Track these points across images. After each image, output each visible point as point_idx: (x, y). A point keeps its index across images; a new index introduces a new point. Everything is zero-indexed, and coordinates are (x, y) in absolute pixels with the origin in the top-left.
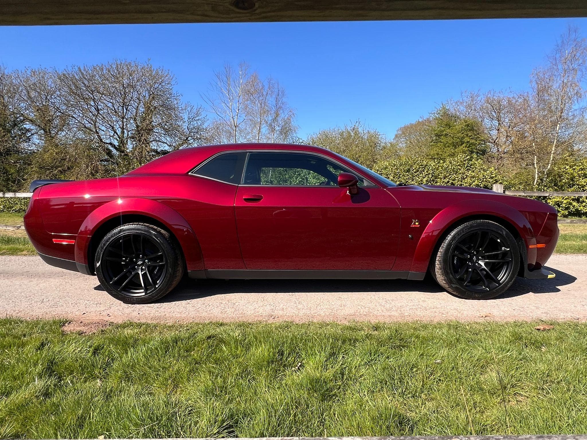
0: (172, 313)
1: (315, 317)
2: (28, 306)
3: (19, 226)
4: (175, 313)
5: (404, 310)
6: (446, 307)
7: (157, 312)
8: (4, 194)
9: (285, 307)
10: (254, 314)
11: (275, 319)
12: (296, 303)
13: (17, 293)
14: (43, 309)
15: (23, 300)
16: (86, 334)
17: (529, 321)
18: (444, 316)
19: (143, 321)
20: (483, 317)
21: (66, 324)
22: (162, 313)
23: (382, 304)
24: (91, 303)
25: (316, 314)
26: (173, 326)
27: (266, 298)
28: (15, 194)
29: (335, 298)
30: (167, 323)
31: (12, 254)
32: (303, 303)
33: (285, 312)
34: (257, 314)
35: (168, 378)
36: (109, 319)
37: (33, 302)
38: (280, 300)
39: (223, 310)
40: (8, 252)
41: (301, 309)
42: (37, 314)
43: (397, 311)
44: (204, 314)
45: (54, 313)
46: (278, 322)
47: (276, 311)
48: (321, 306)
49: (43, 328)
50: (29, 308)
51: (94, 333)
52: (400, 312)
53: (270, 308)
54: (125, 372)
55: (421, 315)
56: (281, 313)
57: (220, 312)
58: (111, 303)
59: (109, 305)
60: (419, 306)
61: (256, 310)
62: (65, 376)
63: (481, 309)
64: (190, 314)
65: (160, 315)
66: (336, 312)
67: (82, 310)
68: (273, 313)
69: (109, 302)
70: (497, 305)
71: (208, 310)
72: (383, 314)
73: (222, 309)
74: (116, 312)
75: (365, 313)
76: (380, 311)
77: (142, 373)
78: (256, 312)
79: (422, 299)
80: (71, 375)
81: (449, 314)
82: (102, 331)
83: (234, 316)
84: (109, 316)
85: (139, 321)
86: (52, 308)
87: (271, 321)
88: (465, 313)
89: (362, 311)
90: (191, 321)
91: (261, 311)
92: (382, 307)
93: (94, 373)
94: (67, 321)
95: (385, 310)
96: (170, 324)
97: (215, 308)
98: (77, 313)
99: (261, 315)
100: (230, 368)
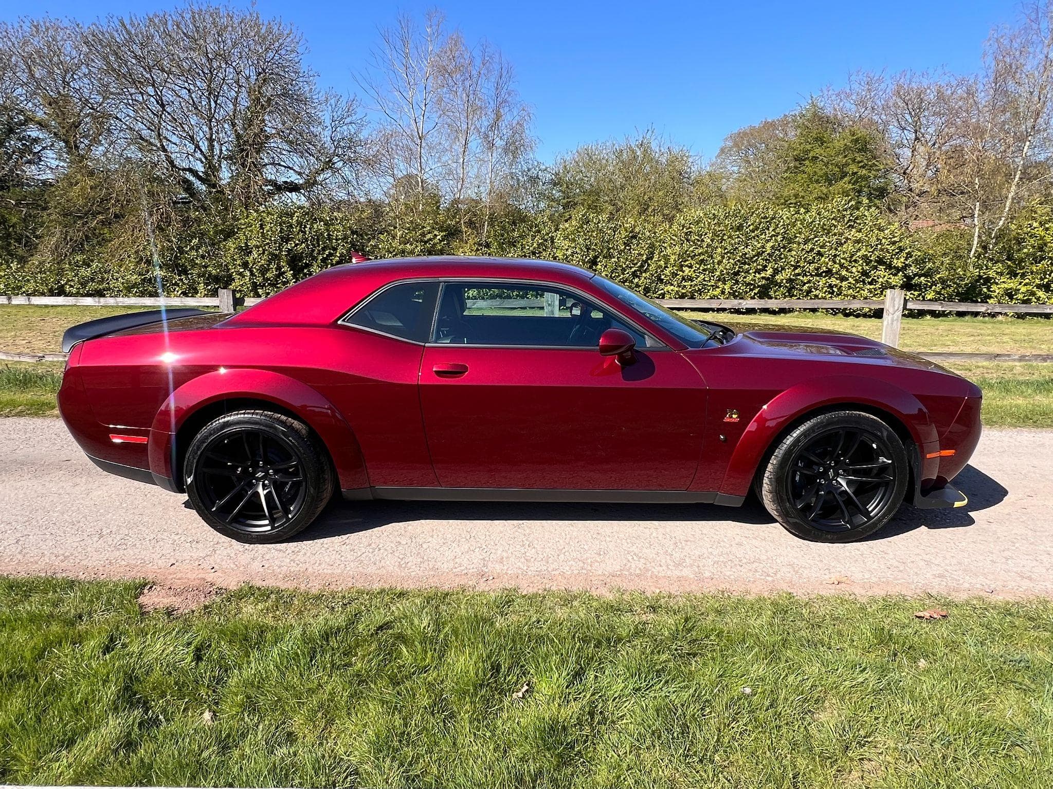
0: (317, 564)
1: (555, 579)
2: (78, 544)
3: (41, 355)
4: (323, 566)
5: (704, 566)
6: (774, 558)
7: (292, 563)
9: (505, 554)
10: (454, 570)
11: (489, 582)
12: (523, 545)
13: (56, 514)
14: (103, 554)
15: (68, 529)
16: (179, 612)
17: (910, 593)
18: (770, 579)
19: (271, 583)
20: (834, 583)
21: (146, 591)
22: (301, 565)
23: (669, 551)
24: (183, 539)
25: (557, 573)
26: (318, 597)
27: (475, 532)
29: (589, 534)
30: (311, 587)
31: (36, 414)
32: (536, 546)
33: (505, 568)
34: (458, 569)
35: (316, 709)
36: (215, 579)
37: (85, 536)
38: (498, 538)
39: (402, 559)
40: (29, 410)
41: (532, 560)
42: (95, 564)
43: (691, 566)
44: (371, 570)
45: (123, 563)
46: (493, 589)
47: (490, 564)
48: (566, 554)
49: (109, 601)
50: (80, 549)
51: (193, 612)
52: (697, 570)
53: (482, 557)
54: (248, 697)
55: (732, 577)
56: (498, 567)
57: (397, 564)
60: (731, 557)
61: (457, 560)
62: (154, 701)
63: (833, 565)
64: (348, 569)
65: (297, 569)
66: (589, 568)
67: (168, 556)
68: (484, 569)
70: (862, 555)
71: (378, 558)
72: (669, 573)
73: (401, 557)
74: (224, 563)
75: (638, 572)
76: (664, 568)
77: (276, 699)
78: (456, 565)
79: (737, 539)
80: (162, 698)
81: (778, 576)
82: (206, 607)
83: (421, 573)
84: (213, 570)
85: (264, 584)
86: (119, 549)
87: (482, 587)
88: (806, 573)
89: (633, 566)
90: (350, 585)
91: (465, 563)
92: (668, 557)
93: (199, 694)
94: (146, 584)
95: (672, 564)
96: (315, 591)
97: (390, 555)
98: (160, 561)
99: (466, 571)
100: (414, 695)
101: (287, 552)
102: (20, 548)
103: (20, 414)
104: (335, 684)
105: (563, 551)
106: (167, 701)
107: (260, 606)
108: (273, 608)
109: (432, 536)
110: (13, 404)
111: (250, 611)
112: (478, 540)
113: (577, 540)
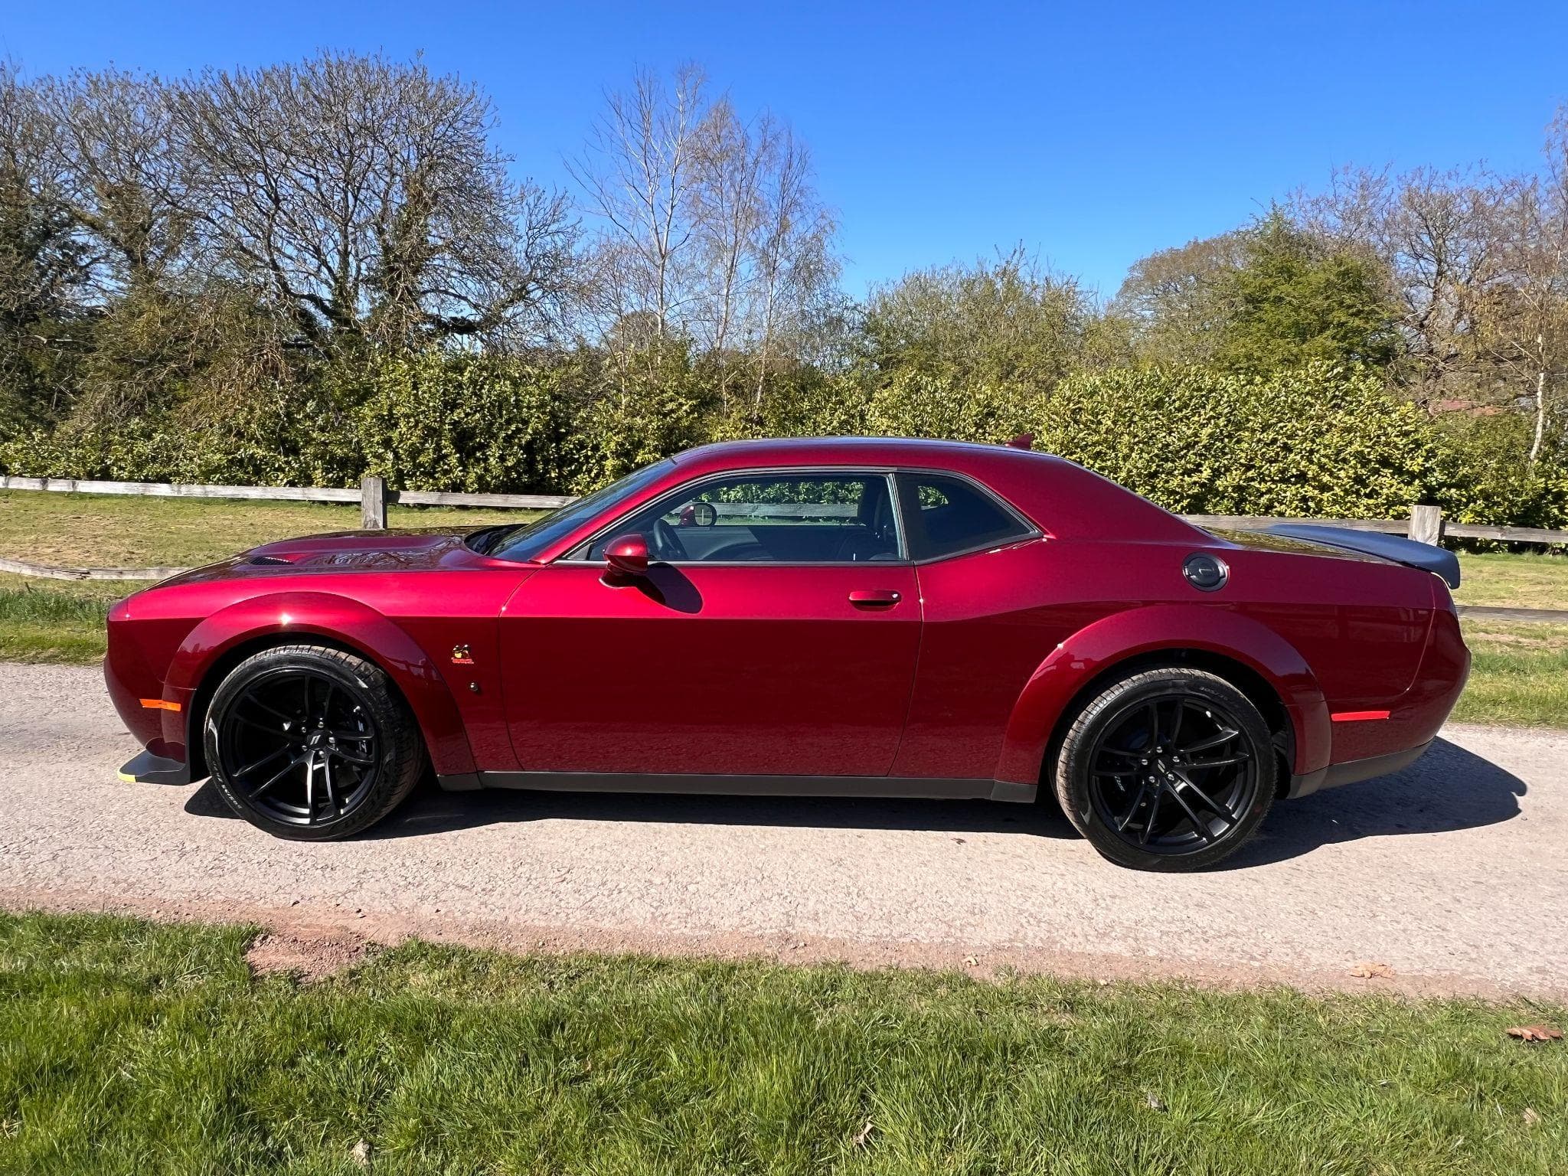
0: (522, 912)
1: (905, 950)
2: (146, 865)
3: (85, 570)
4: (532, 914)
5: (1146, 938)
6: (1260, 930)
7: (483, 909)
8: (45, 482)
9: (821, 907)
10: (742, 930)
11: (799, 952)
12: (849, 894)
13: (112, 817)
14: (187, 881)
15: (131, 841)
16: (310, 979)
17: (1492, 997)
18: (1257, 964)
19: (450, 938)
20: (1363, 976)
21: (257, 944)
22: (497, 911)
23: (1086, 912)
24: (309, 863)
26: (527, 965)
27: (770, 870)
28: (74, 484)
29: (954, 881)
30: (515, 948)
31: (75, 661)
32: (869, 896)
33: (823, 929)
34: (748, 928)
35: (536, 1146)
36: (364, 929)
37: (159, 852)
39: (657, 909)
40: (64, 653)
41: (866, 918)
42: (175, 897)
43: (1125, 937)
44: (607, 924)
45: (219, 897)
46: (804, 962)
47: (797, 921)
48: (920, 910)
49: (201, 956)
50: (151, 873)
51: (332, 979)
52: (1134, 944)
53: (783, 910)
54: (426, 1122)
55: (1194, 959)
56: (811, 929)
57: (649, 916)
58: (361, 867)
59: (355, 872)
60: (1188, 926)
61: (745, 913)
62: (275, 1121)
63: (1359, 945)
64: (573, 920)
65: (491, 918)
66: (959, 934)
67: (288, 889)
68: (789, 929)
69: (355, 861)
70: (1404, 931)
71: (618, 906)
72: (1089, 948)
73: (655, 904)
74: (376, 903)
75: (1039, 944)
76: (1081, 939)
77: (469, 1126)
78: (745, 922)
79: (1197, 895)
80: (289, 1118)
81: (1270, 960)
82: (352, 973)
83: (688, 933)
84: (360, 915)
85: (441, 939)
86: (211, 876)
87: (787, 959)
88: (1315, 957)
89: (1030, 934)
90: (577, 946)
91: (758, 918)
92: (1086, 923)
93: (347, 1114)
94: (256, 933)
95: (1093, 933)
96: (523, 954)
97: (637, 902)
98: (276, 898)
99: (760, 932)
100: (693, 1130)
101: (475, 889)
102: (59, 868)
103: (51, 660)
104: (562, 1107)
105: (914, 905)
106: (297, 1124)
107: (437, 975)
108: (457, 979)
109: (702, 874)
110: (40, 643)
111: (421, 981)
112: (775, 882)
113: (935, 889)
